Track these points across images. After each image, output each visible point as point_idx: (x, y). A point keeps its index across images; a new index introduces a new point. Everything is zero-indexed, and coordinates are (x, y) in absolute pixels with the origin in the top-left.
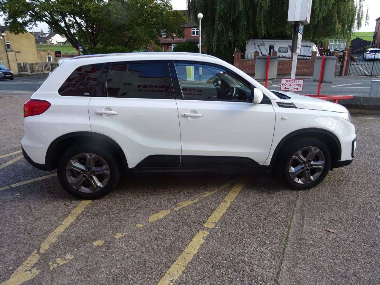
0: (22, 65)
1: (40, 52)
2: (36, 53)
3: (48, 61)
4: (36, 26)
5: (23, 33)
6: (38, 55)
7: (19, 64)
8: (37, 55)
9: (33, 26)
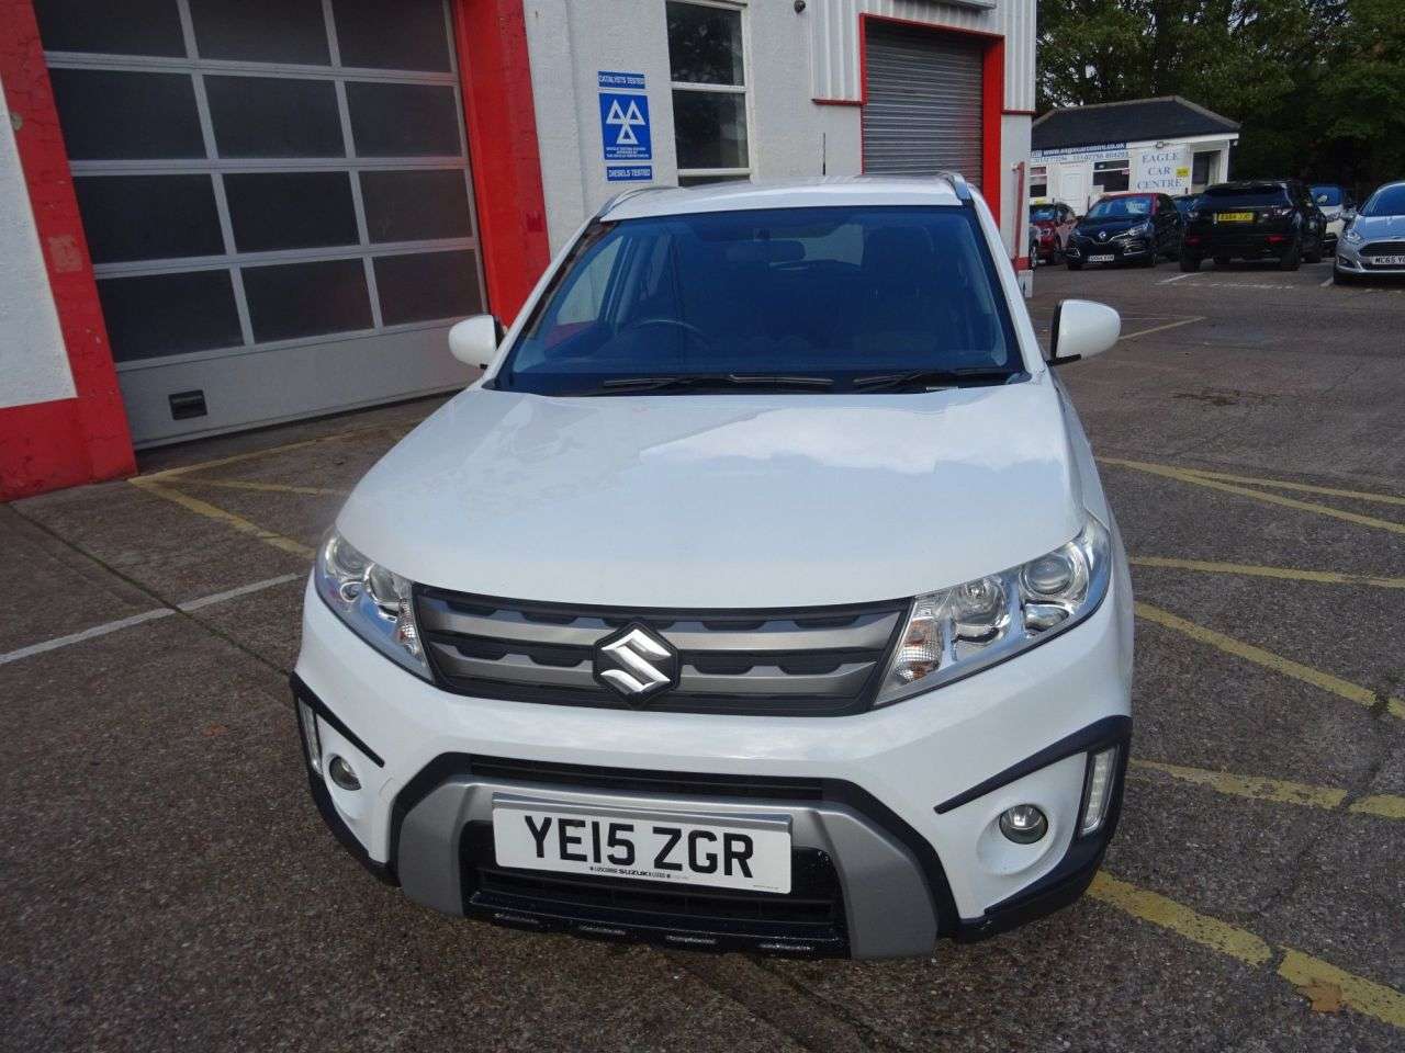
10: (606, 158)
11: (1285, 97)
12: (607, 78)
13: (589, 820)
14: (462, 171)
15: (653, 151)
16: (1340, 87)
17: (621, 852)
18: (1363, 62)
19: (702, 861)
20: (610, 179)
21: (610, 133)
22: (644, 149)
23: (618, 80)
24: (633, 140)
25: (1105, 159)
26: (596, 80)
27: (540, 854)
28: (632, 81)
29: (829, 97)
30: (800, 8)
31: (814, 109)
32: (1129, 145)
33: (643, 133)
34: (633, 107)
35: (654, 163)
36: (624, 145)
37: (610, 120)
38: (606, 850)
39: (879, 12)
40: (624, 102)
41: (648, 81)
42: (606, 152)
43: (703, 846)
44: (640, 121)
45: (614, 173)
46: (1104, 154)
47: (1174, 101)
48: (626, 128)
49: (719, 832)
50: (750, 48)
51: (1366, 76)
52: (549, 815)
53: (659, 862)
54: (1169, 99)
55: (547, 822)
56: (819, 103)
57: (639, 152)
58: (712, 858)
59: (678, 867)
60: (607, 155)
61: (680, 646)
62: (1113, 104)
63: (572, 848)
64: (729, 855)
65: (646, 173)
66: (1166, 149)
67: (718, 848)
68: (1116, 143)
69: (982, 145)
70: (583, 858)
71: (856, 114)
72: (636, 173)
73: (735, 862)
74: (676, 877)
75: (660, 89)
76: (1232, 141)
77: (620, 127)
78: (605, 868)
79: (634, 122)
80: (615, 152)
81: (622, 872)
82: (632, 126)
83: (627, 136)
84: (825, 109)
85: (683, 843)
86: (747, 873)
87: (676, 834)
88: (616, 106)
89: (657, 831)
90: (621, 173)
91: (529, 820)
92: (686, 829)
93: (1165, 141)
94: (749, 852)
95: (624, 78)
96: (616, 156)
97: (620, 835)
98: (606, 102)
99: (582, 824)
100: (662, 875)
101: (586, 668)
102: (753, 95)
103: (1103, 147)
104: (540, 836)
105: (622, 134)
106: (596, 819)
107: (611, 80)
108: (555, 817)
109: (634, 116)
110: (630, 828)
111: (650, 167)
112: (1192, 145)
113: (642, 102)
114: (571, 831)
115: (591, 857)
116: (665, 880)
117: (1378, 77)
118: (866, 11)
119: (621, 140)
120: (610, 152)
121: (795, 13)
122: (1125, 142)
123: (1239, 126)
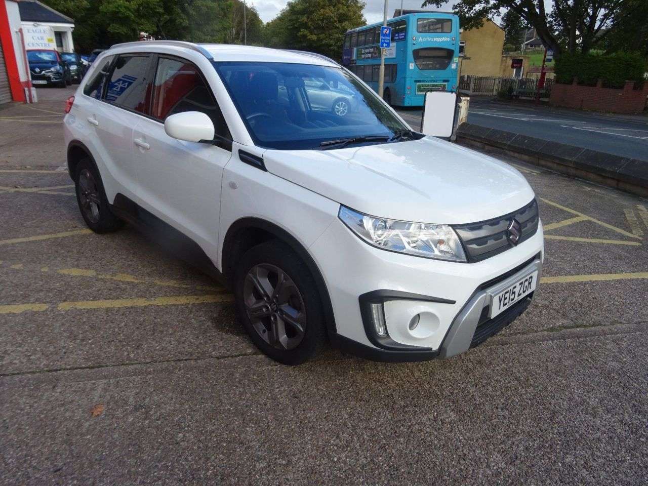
0: (466, 79)
1: (506, 60)
2: (500, 60)
3: (514, 76)
4: (498, 15)
5: (478, 28)
6: (501, 65)
7: (462, 78)
8: (499, 65)
9: (493, 15)
49: (528, 278)
58: (526, 287)
66: (40, 27)
76: (72, 28)
93: (38, 23)
101: (505, 238)
123: (73, 21)
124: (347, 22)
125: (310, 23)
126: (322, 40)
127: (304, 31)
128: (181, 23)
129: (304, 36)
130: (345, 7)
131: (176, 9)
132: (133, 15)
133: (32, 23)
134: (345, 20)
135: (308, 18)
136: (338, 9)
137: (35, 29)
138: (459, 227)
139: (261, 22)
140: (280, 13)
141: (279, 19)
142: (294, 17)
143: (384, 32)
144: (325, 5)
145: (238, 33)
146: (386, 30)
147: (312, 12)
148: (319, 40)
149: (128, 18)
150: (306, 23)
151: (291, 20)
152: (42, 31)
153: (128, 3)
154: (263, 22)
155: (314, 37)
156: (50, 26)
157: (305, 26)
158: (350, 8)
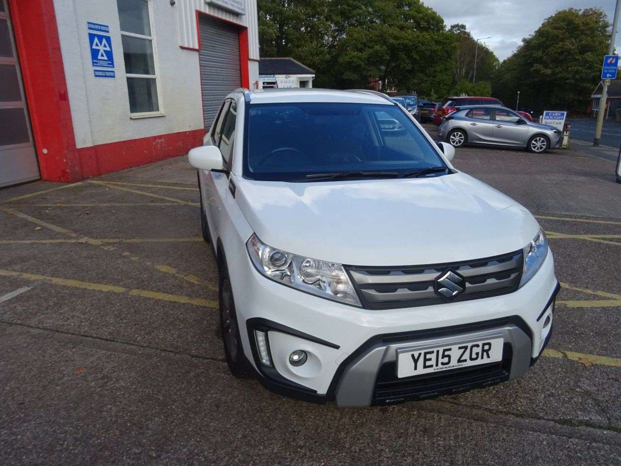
10: (93, 65)
11: (327, 62)
12: (91, 26)
13: (435, 350)
14: (14, 66)
15: (115, 64)
16: (346, 60)
17: (446, 360)
18: (352, 52)
19: (474, 356)
20: (96, 76)
21: (95, 53)
22: (110, 62)
23: (97, 27)
24: (105, 58)
25: (266, 81)
26: (86, 26)
27: (416, 369)
28: (103, 28)
29: (186, 46)
30: (173, 4)
31: (180, 50)
32: (276, 76)
33: (109, 54)
34: (104, 41)
35: (115, 70)
36: (101, 60)
37: (94, 47)
38: (440, 360)
39: (203, 10)
40: (100, 38)
41: (110, 29)
42: (93, 62)
43: (475, 350)
44: (108, 49)
45: (97, 73)
46: (266, 78)
47: (290, 60)
48: (102, 51)
49: (480, 343)
50: (153, 19)
51: (354, 57)
52: (420, 352)
53: (459, 361)
54: (288, 58)
55: (420, 354)
56: (182, 48)
57: (109, 64)
58: (477, 354)
59: (465, 361)
60: (94, 64)
61: (465, 275)
62: (267, 59)
63: (428, 363)
64: (483, 351)
65: (112, 74)
66: (289, 79)
67: (479, 350)
68: (270, 74)
69: (241, 72)
70: (431, 366)
71: (196, 54)
72: (108, 74)
73: (485, 354)
74: (465, 365)
75: (116, 34)
76: (313, 77)
77: (99, 50)
78: (441, 368)
79: (105, 49)
80: (97, 63)
81: (445, 368)
82: (105, 51)
83: (102, 55)
84: (185, 51)
85: (468, 350)
86: (488, 357)
87: (466, 348)
88: (96, 40)
89: (460, 348)
90: (101, 74)
91: (413, 356)
92: (469, 345)
93: (289, 75)
94: (490, 349)
95: (99, 26)
96: (97, 65)
97: (447, 353)
98: (92, 37)
99: (433, 352)
100: (460, 365)
101: (431, 289)
102: (155, 41)
103: (266, 76)
104: (416, 361)
105: (100, 54)
106: (437, 349)
107: (93, 26)
108: (423, 352)
109: (105, 46)
110: (450, 350)
111: (113, 72)
112: (299, 78)
113: (108, 39)
114: (428, 356)
115: (434, 365)
116: (461, 367)
117: (358, 57)
118: (198, 9)
119: (100, 57)
120: (95, 63)
121: (170, 6)
122: (274, 74)
123: (315, 72)
124: (590, 53)
125: (545, 58)
126: (558, 73)
127: (537, 66)
128: (405, 67)
129: (537, 71)
130: (589, 39)
131: (401, 56)
132: (363, 64)
133: (284, 76)
134: (588, 51)
135: (543, 52)
136: (581, 41)
137: (286, 80)
138: (354, 269)
139: (497, 60)
140: (517, 49)
141: (515, 55)
142: (528, 53)
143: (609, 61)
144: (565, 38)
145: (467, 73)
146: (611, 59)
147: (548, 47)
148: (553, 73)
149: (359, 66)
150: (541, 58)
151: (525, 56)
152: (291, 82)
153: (361, 54)
154: (499, 59)
155: (549, 71)
156: (297, 77)
157: (539, 60)
158: (595, 39)
